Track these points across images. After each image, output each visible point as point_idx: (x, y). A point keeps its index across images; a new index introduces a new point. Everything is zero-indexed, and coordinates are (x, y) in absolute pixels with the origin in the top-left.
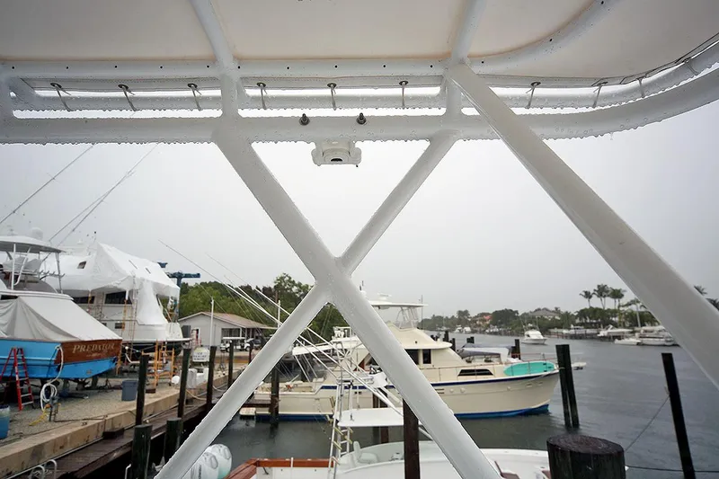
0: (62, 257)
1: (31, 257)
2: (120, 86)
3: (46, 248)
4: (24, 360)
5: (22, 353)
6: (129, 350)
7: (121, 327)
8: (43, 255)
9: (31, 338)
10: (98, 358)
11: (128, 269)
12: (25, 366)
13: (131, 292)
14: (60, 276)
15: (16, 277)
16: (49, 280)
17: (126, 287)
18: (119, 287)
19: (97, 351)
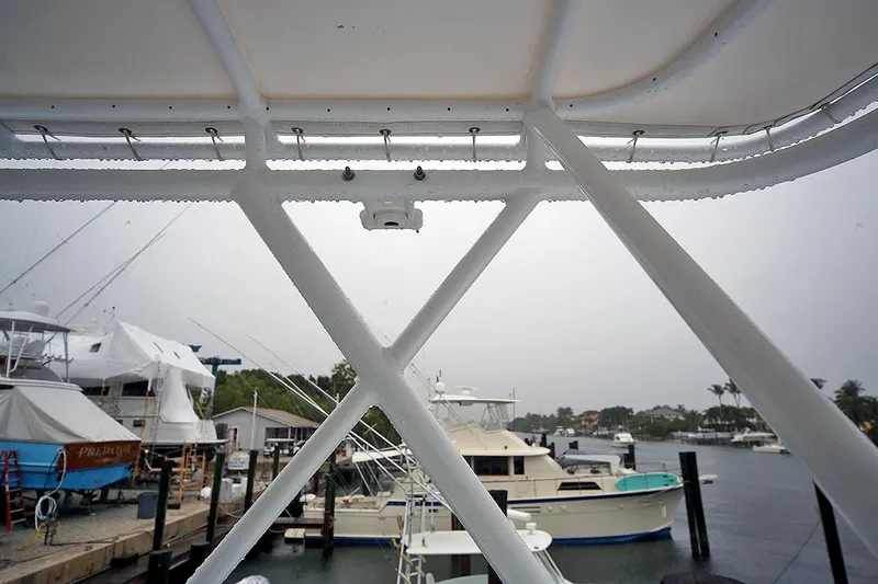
0: (73, 339)
1: (33, 337)
2: (121, 130)
3: (52, 326)
4: (16, 465)
5: (15, 457)
6: (149, 454)
7: (140, 426)
8: (48, 335)
9: (29, 438)
10: (110, 464)
11: (152, 353)
12: (18, 474)
13: (155, 381)
14: (67, 361)
15: (13, 362)
16: (54, 367)
17: (149, 375)
18: (140, 375)
19: (110, 456)
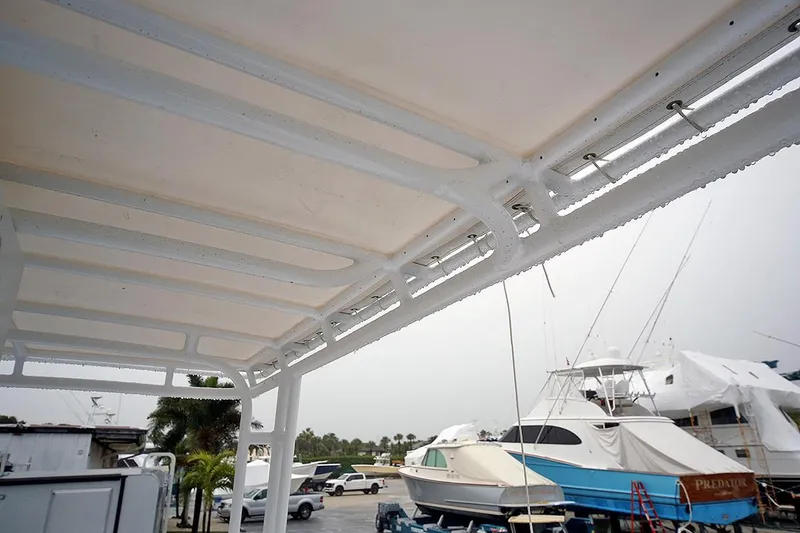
0: (647, 374)
1: (617, 378)
2: (670, 107)
3: (628, 366)
4: (646, 496)
5: (643, 488)
6: (769, 488)
7: (745, 456)
8: (627, 375)
9: (645, 470)
10: (730, 499)
11: (726, 377)
12: (650, 503)
13: (741, 406)
14: (651, 397)
15: (611, 402)
16: (642, 402)
17: (731, 400)
18: (723, 401)
19: (726, 489)
